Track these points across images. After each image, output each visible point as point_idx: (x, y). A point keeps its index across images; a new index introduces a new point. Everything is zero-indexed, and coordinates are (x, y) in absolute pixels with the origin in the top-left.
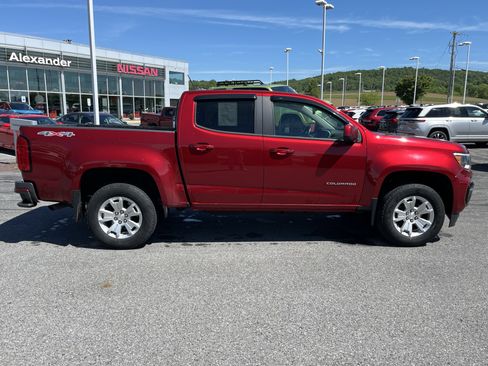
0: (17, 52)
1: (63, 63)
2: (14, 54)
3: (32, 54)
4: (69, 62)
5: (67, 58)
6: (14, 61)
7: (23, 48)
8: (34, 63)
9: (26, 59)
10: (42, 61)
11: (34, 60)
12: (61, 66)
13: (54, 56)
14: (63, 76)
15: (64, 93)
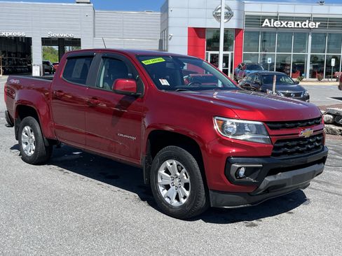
0: (270, 18)
1: (312, 25)
2: (267, 20)
3: (283, 19)
4: (318, 24)
5: (316, 20)
6: (267, 27)
7: (275, 15)
8: (284, 27)
9: (277, 24)
10: (292, 24)
11: (284, 24)
12: (309, 28)
13: (302, 19)
14: (310, 37)
15: (309, 54)
